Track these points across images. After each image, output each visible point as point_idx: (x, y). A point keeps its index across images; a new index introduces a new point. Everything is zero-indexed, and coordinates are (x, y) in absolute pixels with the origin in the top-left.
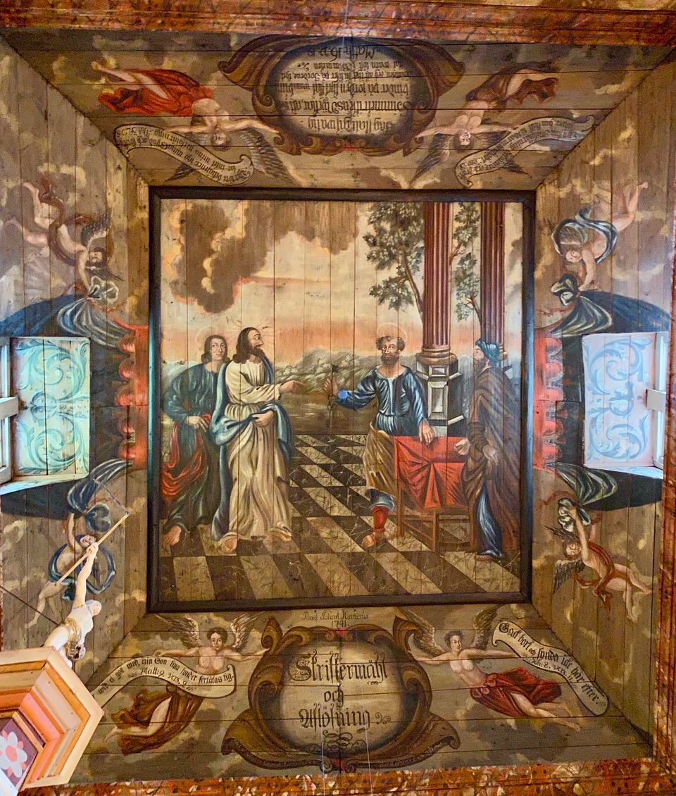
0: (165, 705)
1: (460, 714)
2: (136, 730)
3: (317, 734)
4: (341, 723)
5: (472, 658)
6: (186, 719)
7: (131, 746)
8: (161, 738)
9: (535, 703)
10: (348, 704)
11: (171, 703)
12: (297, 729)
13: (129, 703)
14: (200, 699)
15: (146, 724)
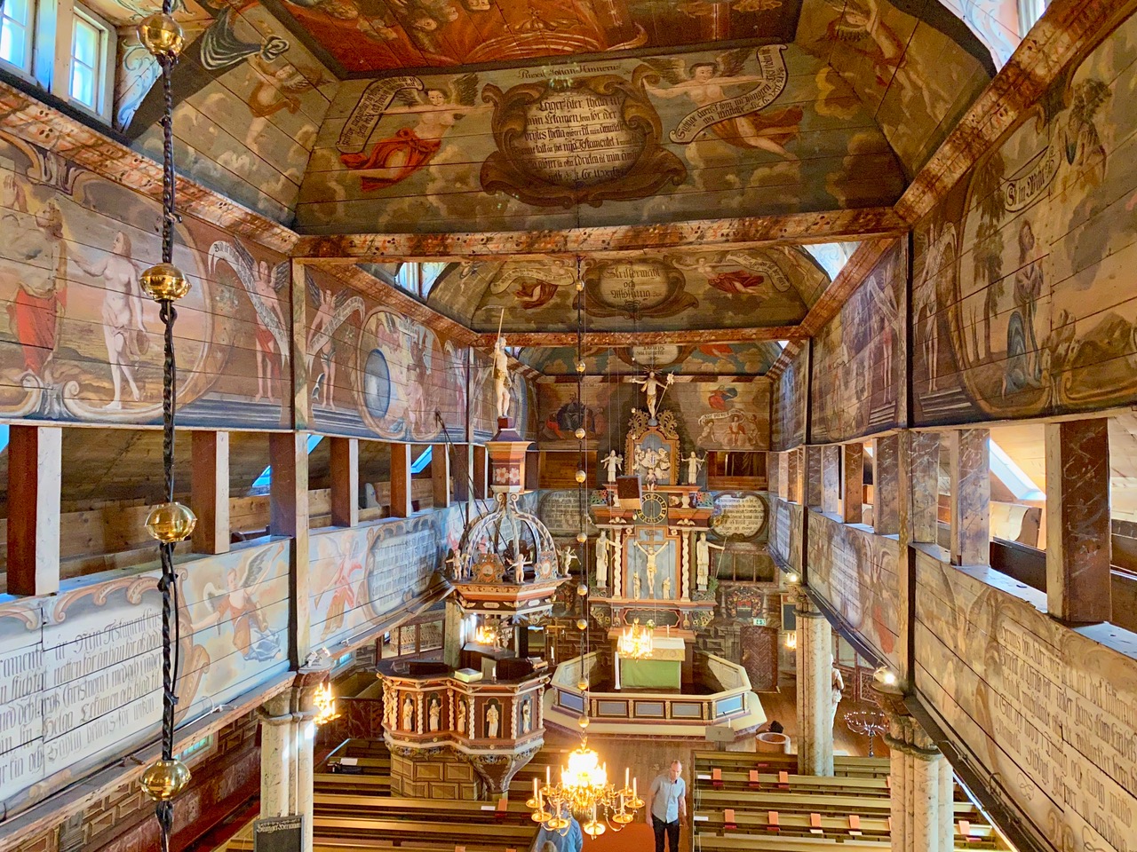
0: (539, 288)
1: (701, 292)
2: (527, 299)
3: (621, 301)
4: (634, 296)
5: (713, 267)
6: (551, 295)
7: (527, 306)
8: (540, 303)
9: (745, 286)
10: (637, 288)
11: (541, 288)
12: (610, 299)
13: (520, 288)
14: (557, 286)
15: (532, 296)
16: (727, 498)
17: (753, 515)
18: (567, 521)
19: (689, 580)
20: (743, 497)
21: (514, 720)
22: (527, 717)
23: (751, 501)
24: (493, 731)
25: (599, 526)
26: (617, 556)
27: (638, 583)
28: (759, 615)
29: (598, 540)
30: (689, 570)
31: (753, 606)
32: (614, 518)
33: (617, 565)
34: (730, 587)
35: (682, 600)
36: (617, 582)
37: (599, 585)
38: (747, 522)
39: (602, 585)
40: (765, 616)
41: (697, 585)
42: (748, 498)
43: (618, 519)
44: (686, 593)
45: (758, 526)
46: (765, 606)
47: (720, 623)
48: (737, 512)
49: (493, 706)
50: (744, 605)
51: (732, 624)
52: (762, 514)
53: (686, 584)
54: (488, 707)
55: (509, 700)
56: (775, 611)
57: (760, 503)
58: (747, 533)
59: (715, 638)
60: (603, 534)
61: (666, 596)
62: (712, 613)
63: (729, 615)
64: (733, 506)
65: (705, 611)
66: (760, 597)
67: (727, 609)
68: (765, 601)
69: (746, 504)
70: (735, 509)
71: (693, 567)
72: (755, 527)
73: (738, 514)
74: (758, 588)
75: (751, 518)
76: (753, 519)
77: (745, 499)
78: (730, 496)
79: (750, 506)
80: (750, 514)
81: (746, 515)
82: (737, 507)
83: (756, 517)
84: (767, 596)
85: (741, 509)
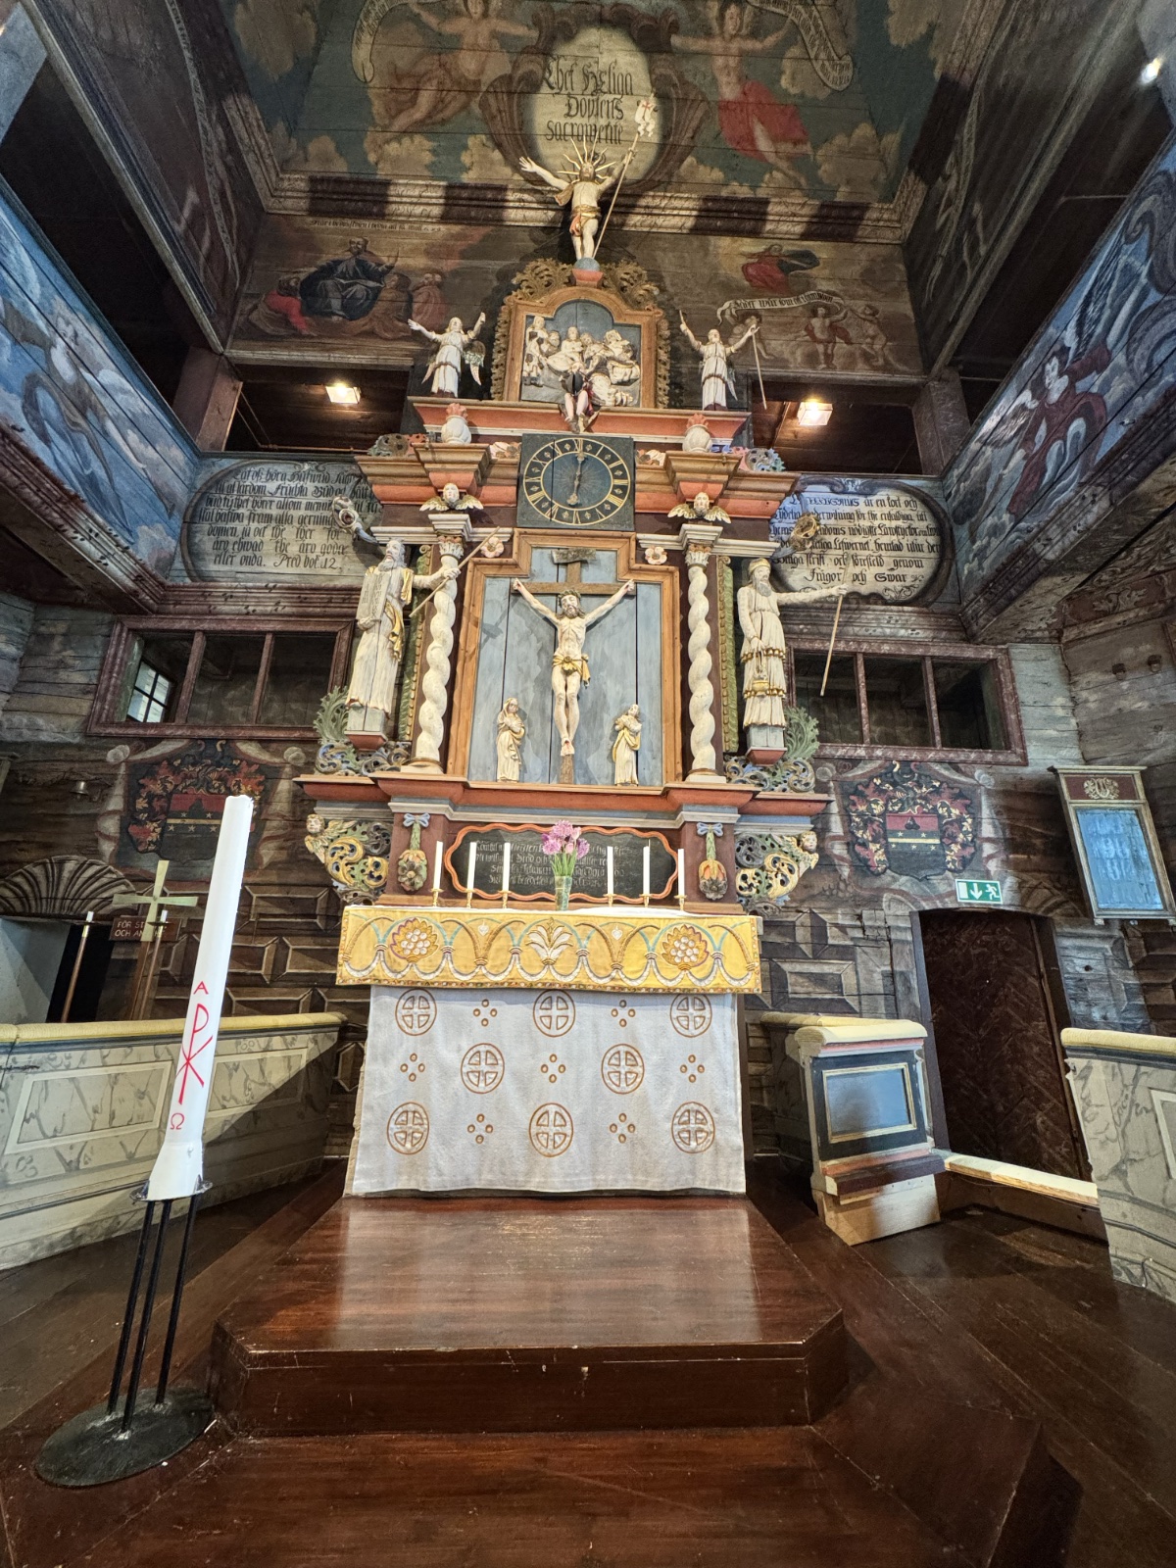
16: (823, 491)
17: (907, 540)
18: (282, 548)
19: (716, 709)
20: (865, 492)
23: (895, 503)
27: (514, 723)
28: (968, 864)
29: (372, 575)
30: (715, 679)
31: (943, 833)
33: (437, 654)
34: (855, 762)
35: (692, 777)
37: (356, 728)
38: (888, 562)
39: (367, 721)
40: (993, 866)
42: (882, 494)
44: (704, 755)
45: (925, 570)
46: (987, 831)
47: (834, 900)
48: (854, 531)
50: (913, 829)
51: (874, 902)
52: (933, 541)
53: (704, 727)
57: (920, 509)
58: (891, 589)
59: (817, 957)
60: (397, 549)
61: (626, 768)
63: (862, 867)
64: (836, 516)
65: (780, 833)
66: (965, 797)
67: (852, 843)
68: (986, 812)
69: (878, 511)
70: (845, 524)
71: (726, 670)
72: (916, 575)
73: (858, 539)
74: (954, 765)
75: (898, 548)
76: (905, 552)
77: (874, 498)
78: (825, 488)
79: (890, 517)
80: (894, 539)
81: (885, 539)
82: (850, 516)
83: (915, 548)
84: (989, 793)
85: (865, 523)
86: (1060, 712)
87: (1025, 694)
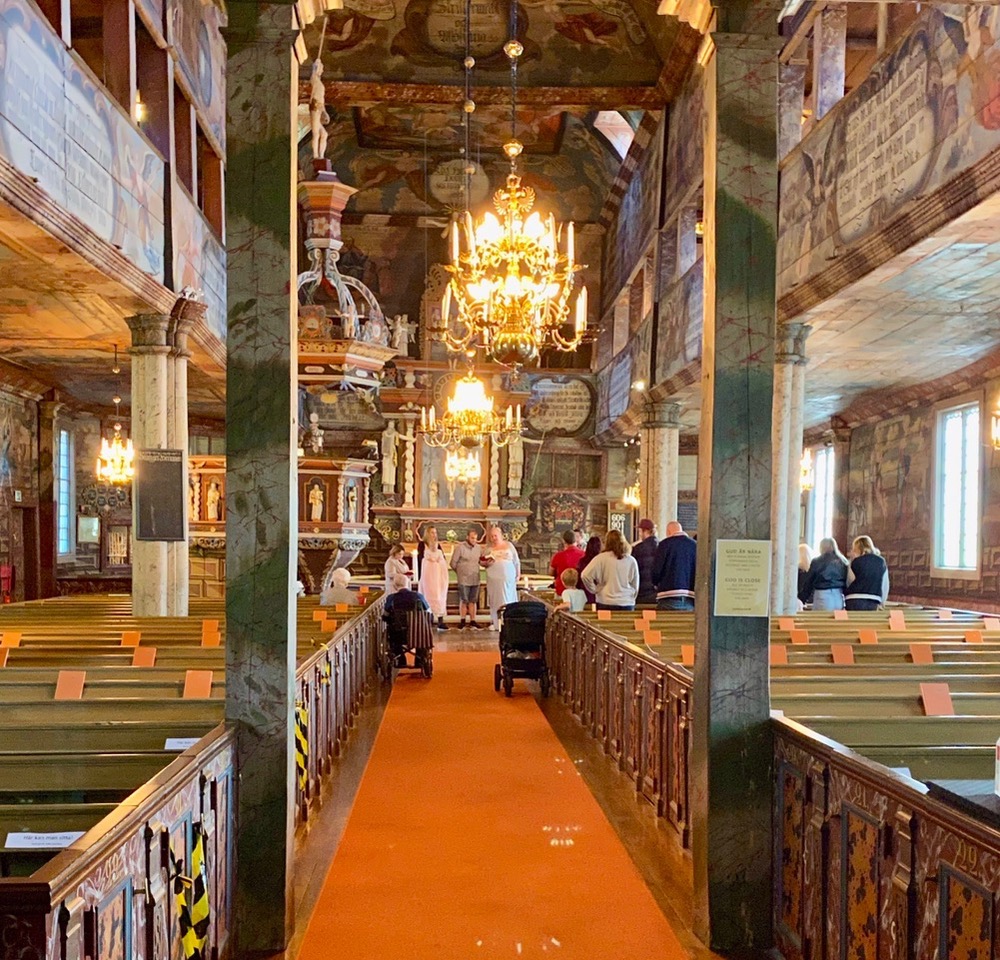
0: (351, 22)
1: (545, 39)
2: (334, 37)
3: (450, 45)
4: (467, 39)
6: (366, 31)
7: (334, 46)
9: (597, 35)
10: (472, 29)
11: (354, 22)
12: (438, 42)
14: (373, 21)
15: (340, 33)
16: (548, 382)
17: (578, 404)
18: (343, 411)
19: (499, 483)
20: (566, 382)
21: (341, 507)
22: (353, 505)
23: (576, 387)
24: (317, 513)
25: (386, 415)
26: (409, 453)
27: (435, 488)
29: (385, 433)
30: (499, 472)
31: (574, 518)
32: (405, 404)
33: (409, 464)
34: (548, 494)
35: (490, 507)
36: (409, 486)
37: (385, 490)
38: (570, 414)
39: (389, 489)
40: (588, 529)
41: (508, 490)
42: (573, 383)
43: (410, 405)
44: (494, 499)
45: (583, 419)
46: (588, 517)
47: (535, 540)
48: (559, 401)
49: (316, 486)
50: (563, 517)
51: (548, 541)
52: (588, 404)
53: (495, 489)
54: (311, 487)
55: (334, 481)
56: (600, 523)
57: (586, 389)
58: (569, 427)
59: (528, 557)
60: (391, 424)
61: (470, 503)
62: (526, 524)
63: (546, 530)
64: (553, 393)
65: (517, 522)
66: (583, 506)
67: (543, 522)
68: (589, 511)
69: (569, 391)
70: (556, 397)
71: (504, 467)
72: (580, 419)
73: (560, 404)
74: (581, 496)
75: (575, 408)
76: (577, 410)
77: (568, 384)
78: (549, 380)
79: (574, 394)
80: (574, 404)
81: (569, 404)
82: (558, 394)
83: (581, 407)
84: (591, 505)
85: (563, 397)
86: (621, 475)
87: (611, 469)
